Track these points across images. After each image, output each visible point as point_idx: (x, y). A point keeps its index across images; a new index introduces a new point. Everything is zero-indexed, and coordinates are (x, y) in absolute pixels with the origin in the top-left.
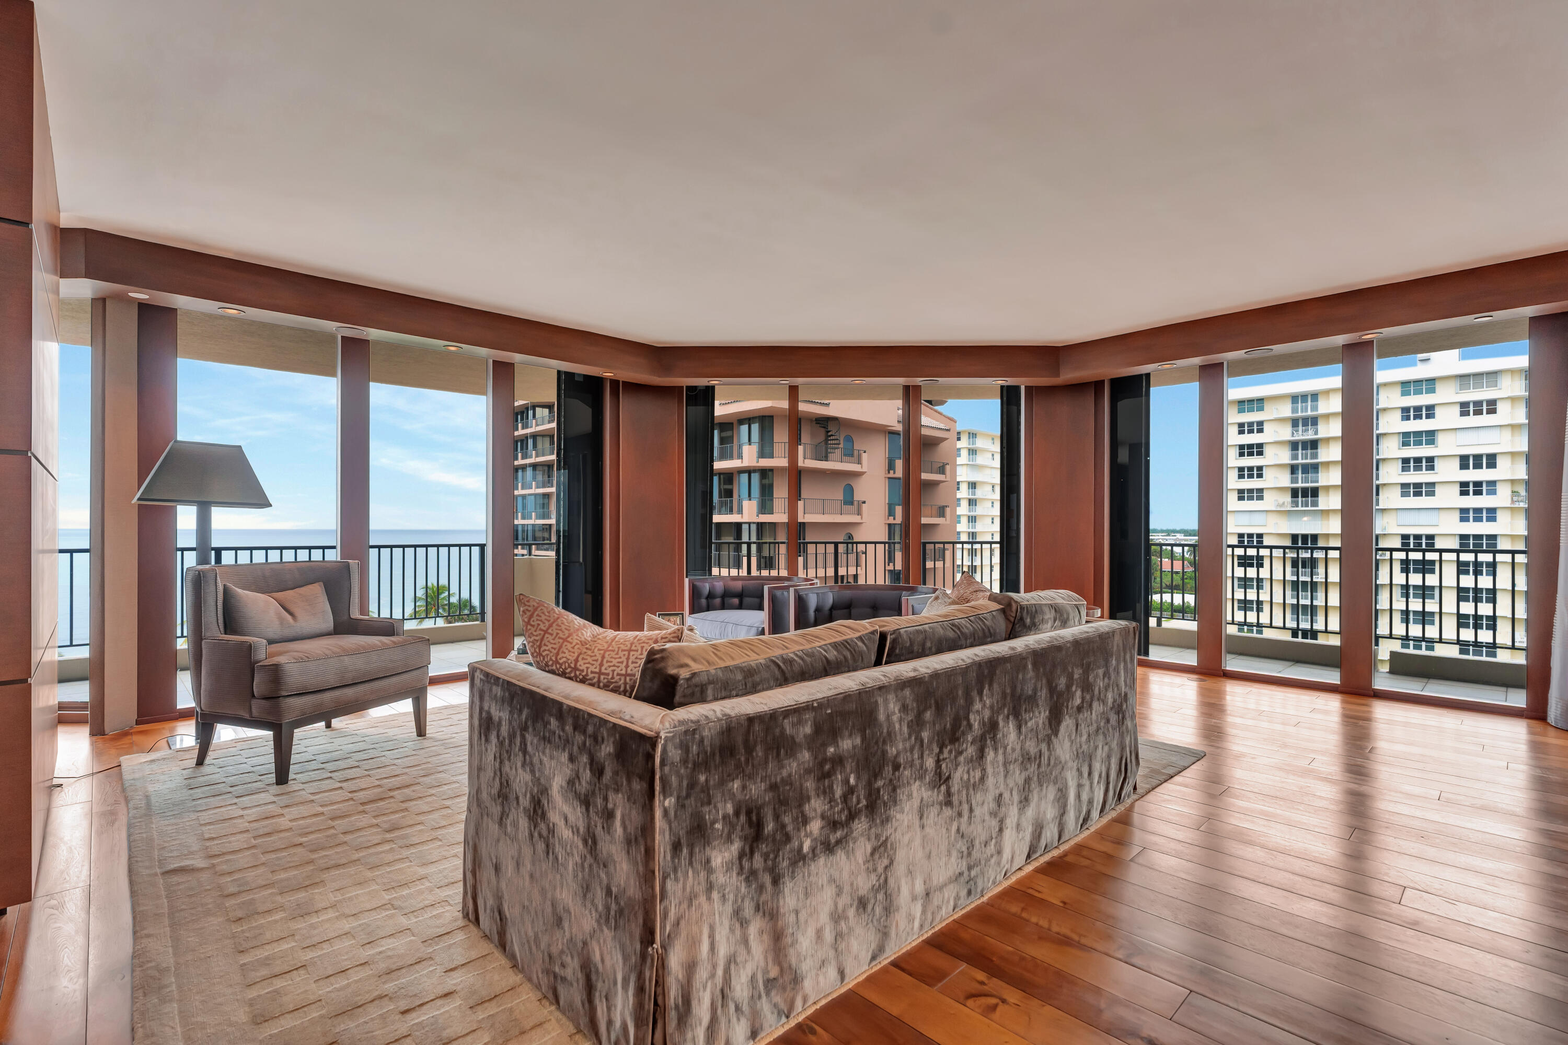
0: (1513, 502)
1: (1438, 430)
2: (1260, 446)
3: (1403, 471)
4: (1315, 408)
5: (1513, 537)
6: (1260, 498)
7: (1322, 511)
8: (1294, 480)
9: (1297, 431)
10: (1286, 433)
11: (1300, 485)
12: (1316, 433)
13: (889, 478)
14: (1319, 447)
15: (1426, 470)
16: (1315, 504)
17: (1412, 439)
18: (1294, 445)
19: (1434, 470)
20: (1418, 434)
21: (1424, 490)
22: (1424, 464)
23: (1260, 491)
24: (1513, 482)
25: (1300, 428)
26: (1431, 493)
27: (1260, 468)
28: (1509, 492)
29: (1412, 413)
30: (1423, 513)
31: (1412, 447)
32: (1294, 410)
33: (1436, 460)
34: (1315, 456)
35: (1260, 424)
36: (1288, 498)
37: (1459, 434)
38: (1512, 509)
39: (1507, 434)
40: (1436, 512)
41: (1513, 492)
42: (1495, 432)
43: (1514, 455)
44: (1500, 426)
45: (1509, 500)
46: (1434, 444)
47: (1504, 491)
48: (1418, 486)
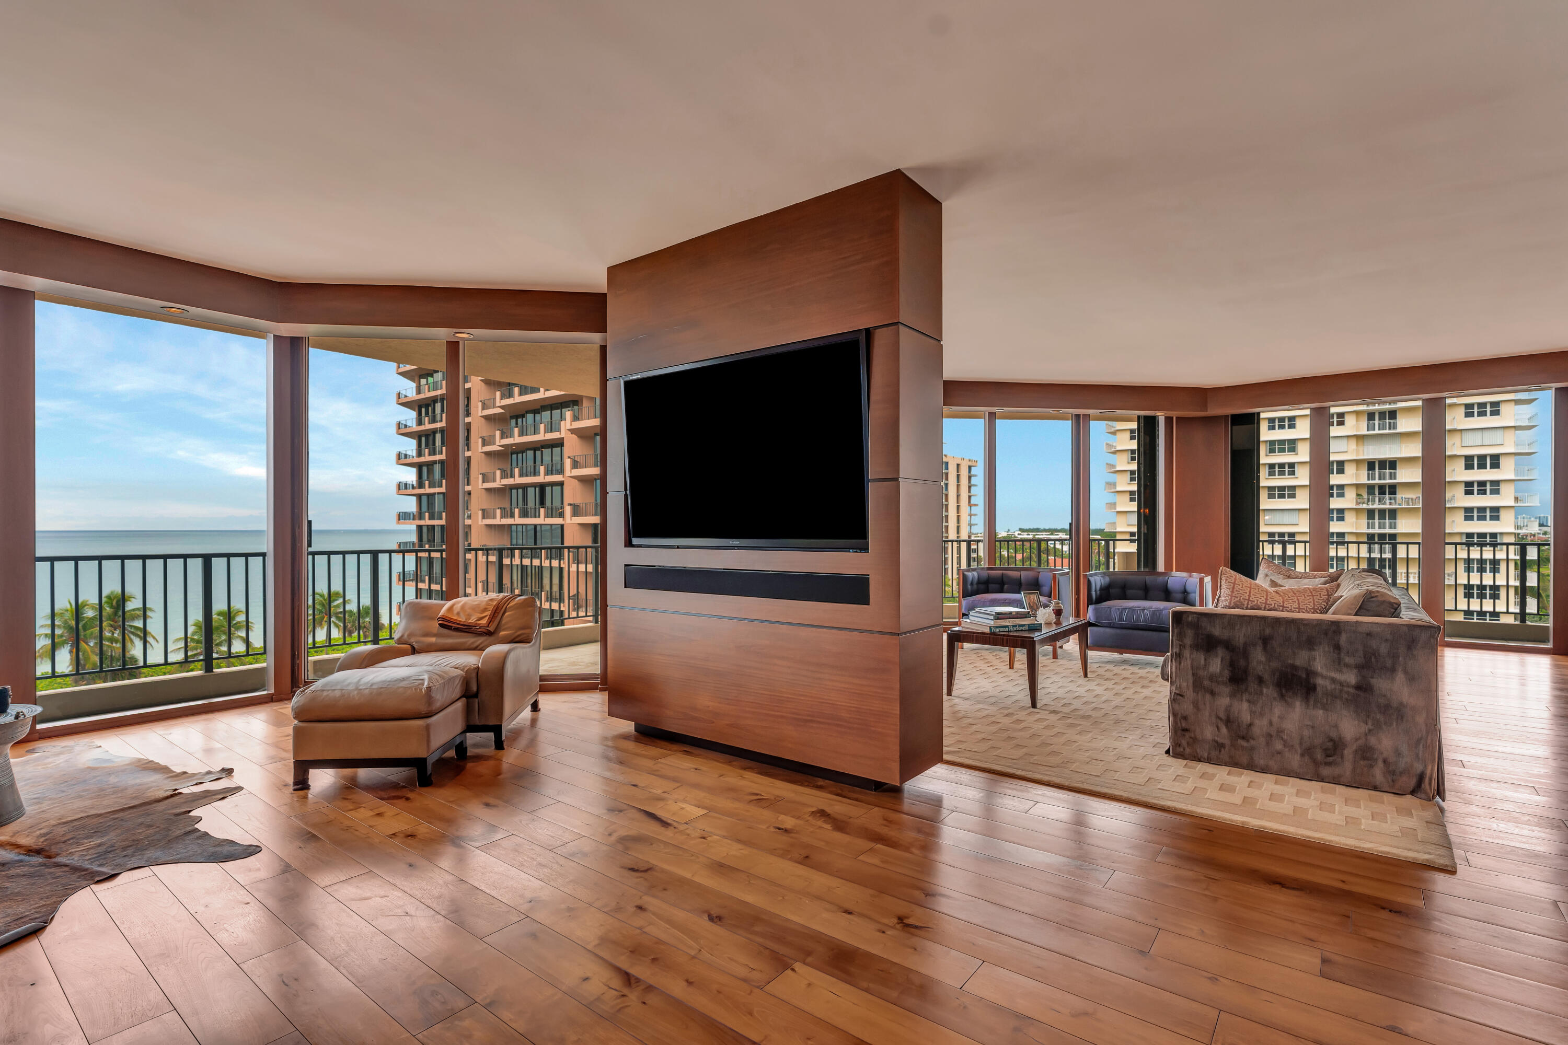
0: (1357, 504)
1: (1298, 439)
3: (1271, 475)
5: (1357, 534)
15: (1288, 475)
17: (1277, 447)
19: (1294, 475)
20: (1282, 442)
21: (1286, 492)
22: (1287, 469)
24: (1357, 486)
26: (1292, 496)
28: (1354, 496)
29: (1277, 424)
30: (1286, 514)
31: (1277, 454)
33: (1296, 466)
38: (1357, 511)
39: (1353, 445)
40: (1296, 512)
41: (1357, 495)
42: (1345, 441)
43: (1358, 462)
44: (1348, 437)
45: (1355, 503)
46: (1294, 451)
47: (1350, 494)
48: (1282, 488)
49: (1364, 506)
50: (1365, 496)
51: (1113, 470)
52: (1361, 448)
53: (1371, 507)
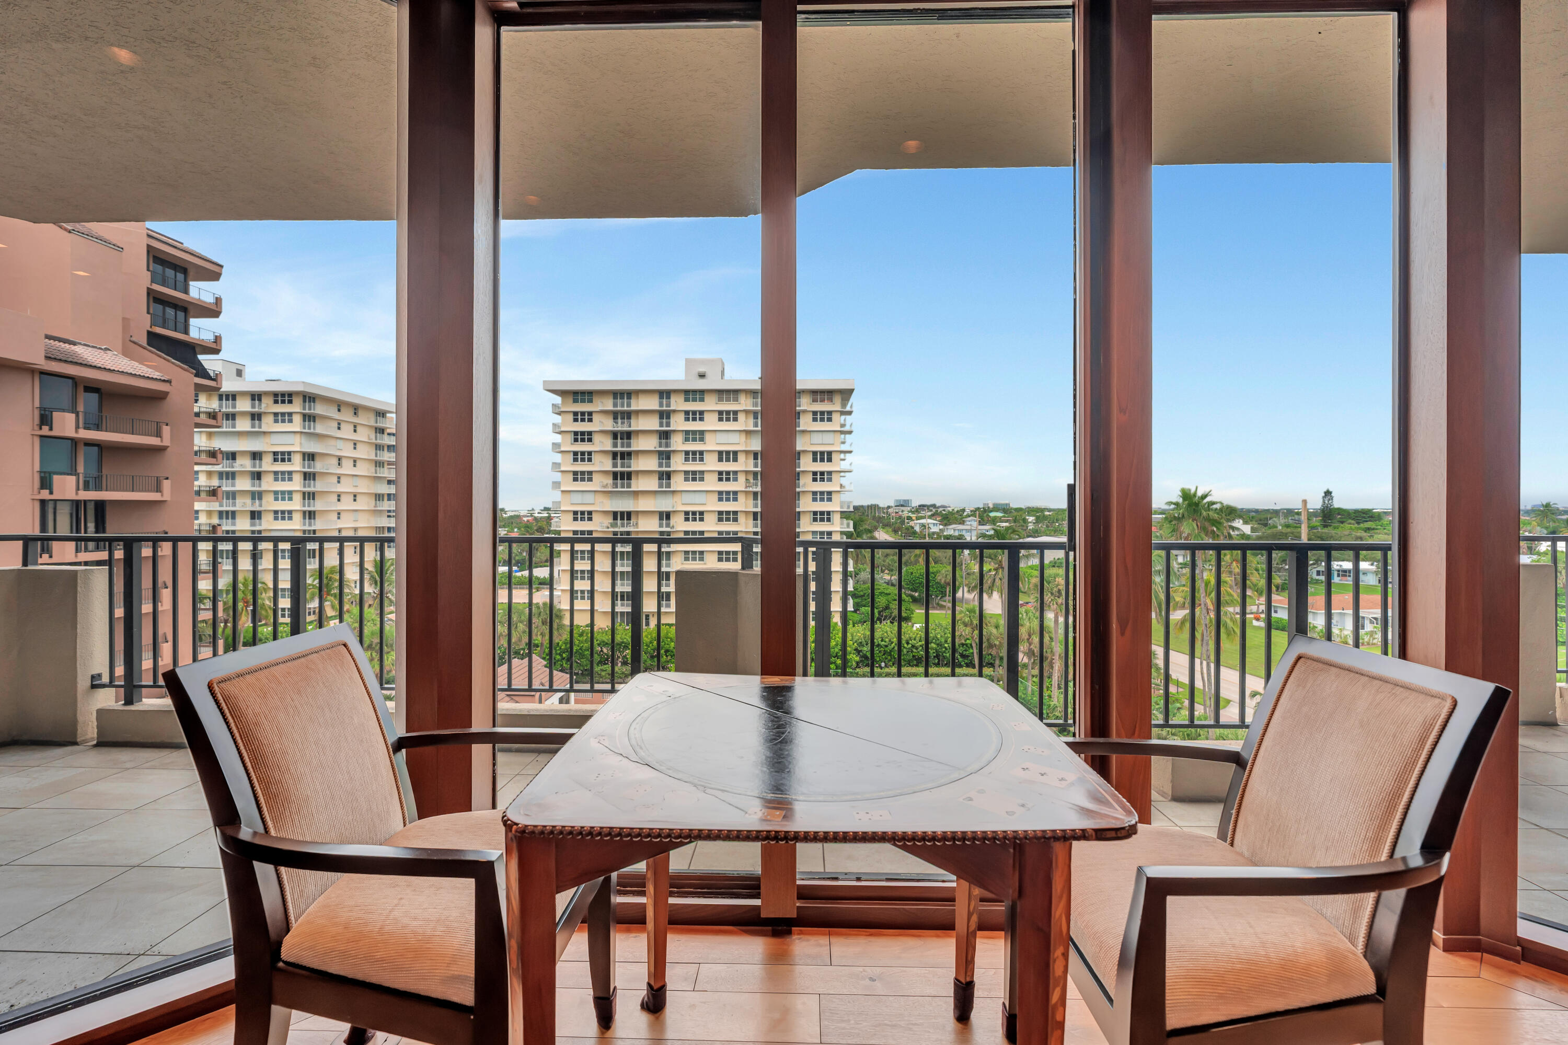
0: (746, 487)
1: (706, 431)
2: (590, 433)
3: (685, 461)
4: (629, 405)
5: (746, 513)
6: (590, 480)
7: (634, 492)
8: (615, 465)
9: (617, 423)
10: (608, 424)
11: (619, 469)
12: (630, 426)
13: (41, 436)
14: (632, 437)
15: (699, 461)
16: (629, 486)
17: (691, 436)
18: (615, 435)
19: (703, 461)
20: (694, 432)
21: (697, 476)
22: (698, 456)
23: (590, 473)
24: (747, 472)
25: (620, 421)
26: (702, 479)
27: (590, 453)
28: (745, 480)
29: (690, 416)
30: (697, 495)
31: (691, 442)
32: (615, 405)
33: (705, 454)
34: (629, 445)
35: (590, 414)
36: (610, 481)
37: (718, 434)
38: (746, 492)
39: (743, 436)
40: (705, 493)
41: (746, 480)
42: (737, 434)
43: (747, 452)
44: (740, 431)
45: (744, 485)
46: (703, 441)
47: (742, 478)
48: (694, 473)
49: (751, 489)
50: (752, 481)
51: (558, 450)
52: (748, 441)
53: (754, 490)
